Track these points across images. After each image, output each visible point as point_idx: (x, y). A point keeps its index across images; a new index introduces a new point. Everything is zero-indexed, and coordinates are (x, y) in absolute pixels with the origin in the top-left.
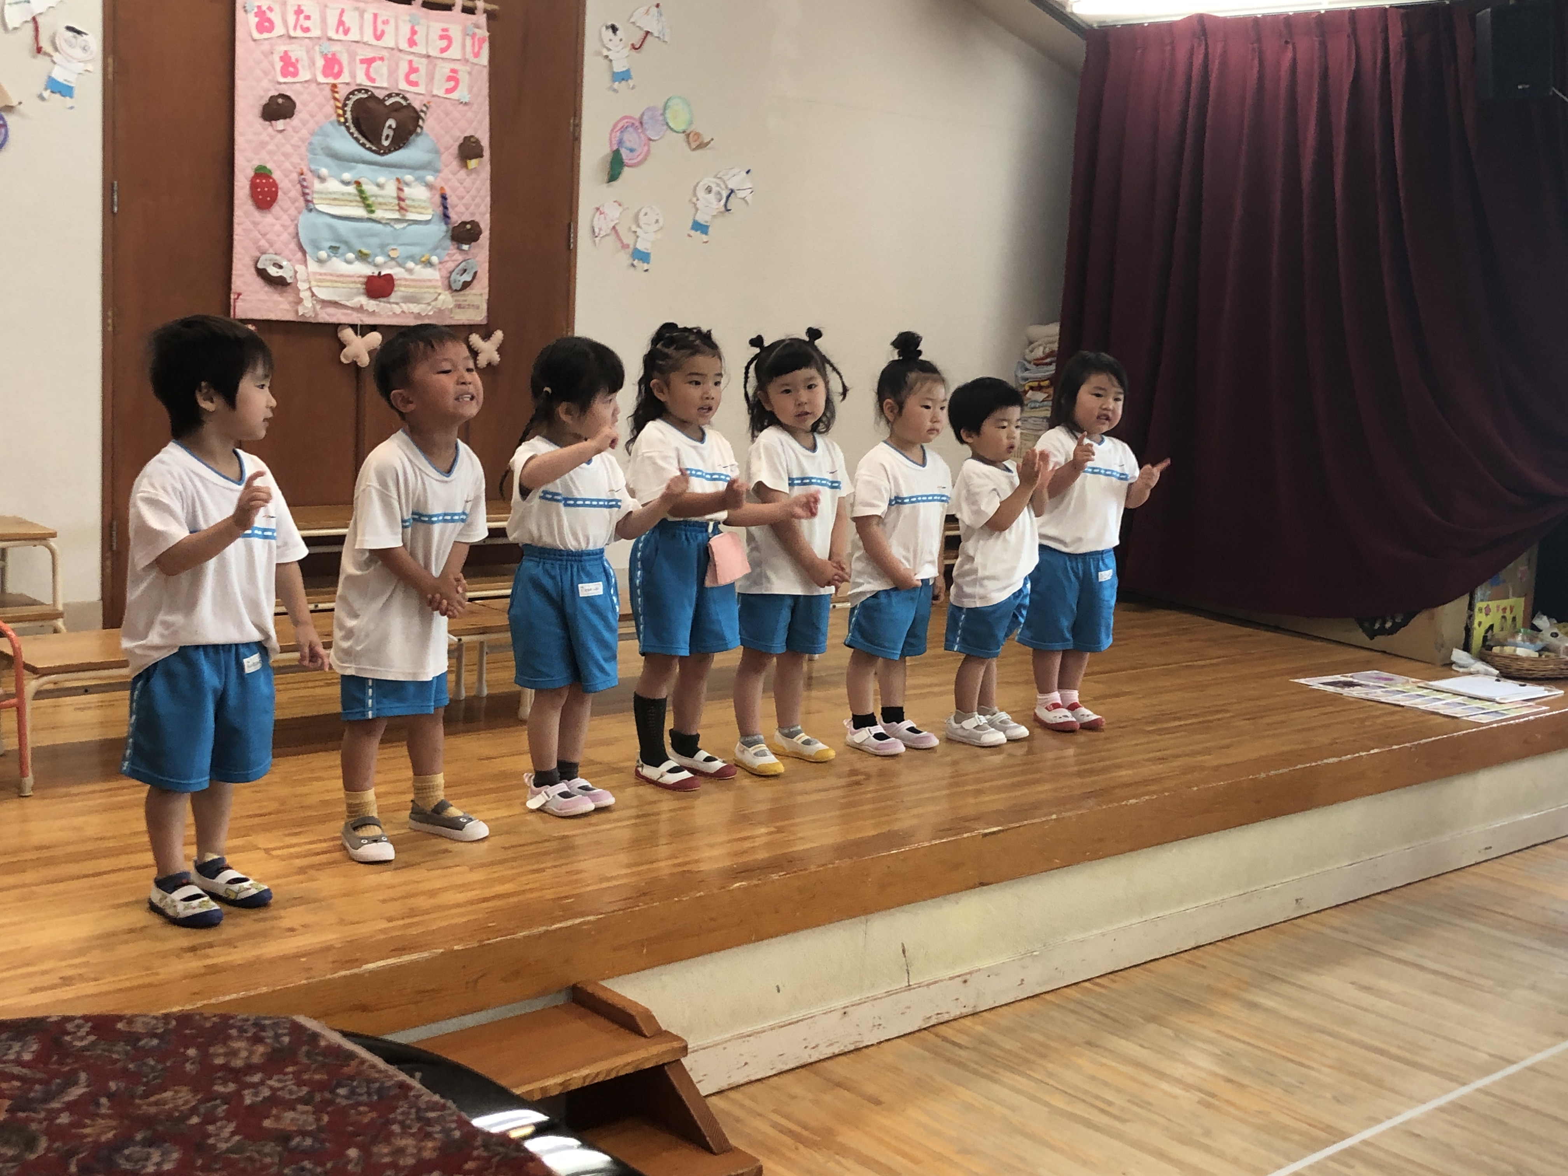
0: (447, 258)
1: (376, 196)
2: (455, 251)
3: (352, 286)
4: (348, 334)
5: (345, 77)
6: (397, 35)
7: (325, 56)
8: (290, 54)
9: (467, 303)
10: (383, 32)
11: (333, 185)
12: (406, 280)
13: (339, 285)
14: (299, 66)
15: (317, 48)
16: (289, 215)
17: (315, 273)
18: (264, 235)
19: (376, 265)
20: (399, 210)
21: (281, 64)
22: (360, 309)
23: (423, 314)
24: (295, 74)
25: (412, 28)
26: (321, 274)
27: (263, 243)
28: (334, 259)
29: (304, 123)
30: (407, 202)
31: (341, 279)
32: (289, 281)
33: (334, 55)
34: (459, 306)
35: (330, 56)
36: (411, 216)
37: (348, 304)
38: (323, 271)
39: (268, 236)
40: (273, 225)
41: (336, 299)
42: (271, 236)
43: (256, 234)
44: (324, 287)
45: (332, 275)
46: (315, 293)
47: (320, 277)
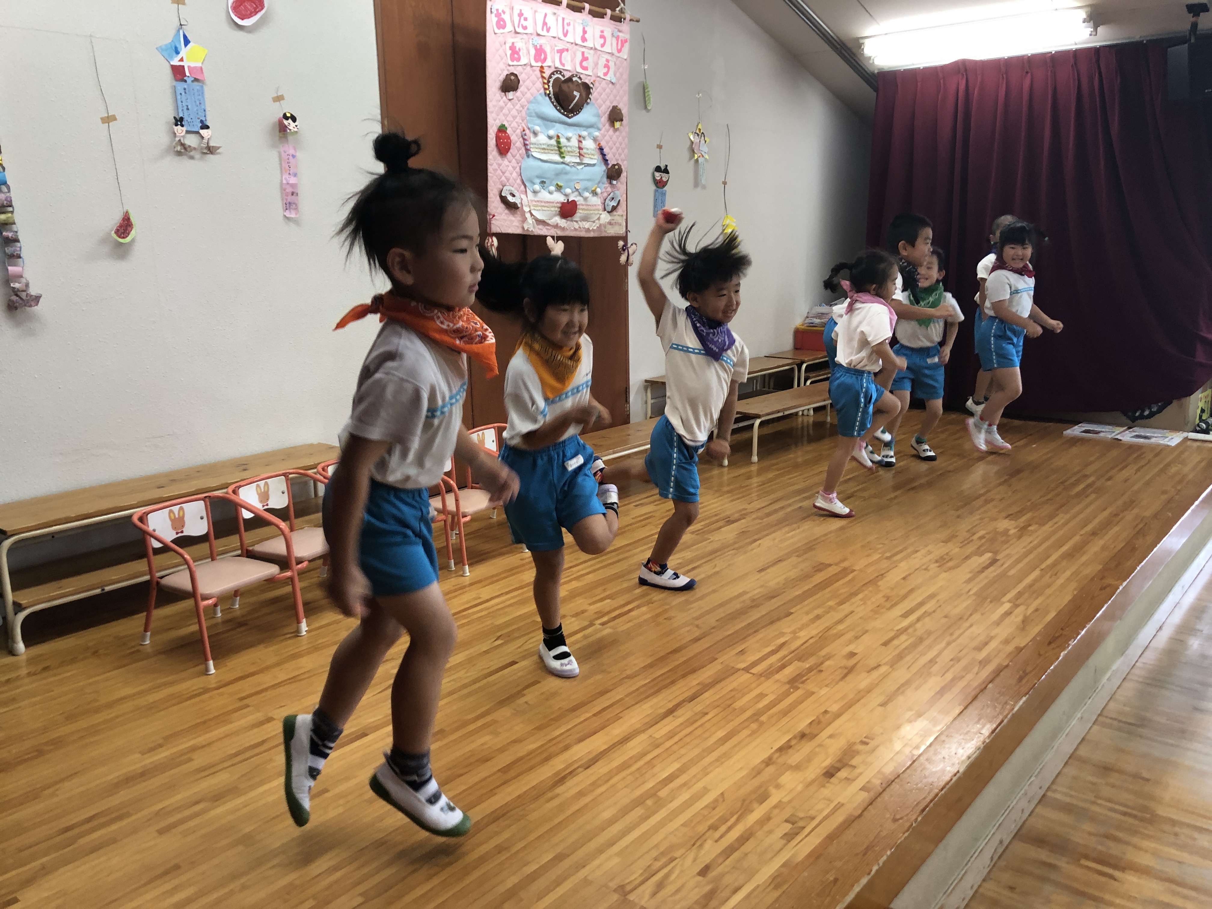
0: (604, 190)
1: (566, 147)
2: (608, 185)
3: (553, 209)
4: (550, 242)
5: (548, 63)
6: (574, 33)
7: (535, 47)
8: (515, 45)
9: (614, 221)
10: (567, 31)
11: (542, 138)
12: (583, 205)
13: (545, 208)
14: (521, 53)
15: (531, 41)
16: (516, 160)
17: (532, 201)
18: (504, 173)
19: (566, 195)
20: (579, 157)
21: (510, 52)
22: (557, 226)
23: (590, 229)
24: (519, 59)
25: (584, 28)
26: (536, 201)
27: (503, 178)
28: (542, 191)
29: (524, 95)
30: (585, 151)
31: (547, 205)
33: (541, 46)
34: (610, 223)
35: (538, 47)
36: (586, 161)
37: (550, 222)
38: (536, 199)
39: (506, 174)
40: (508, 166)
41: (544, 218)
42: (507, 174)
43: (499, 172)
44: (537, 210)
45: (542, 202)
46: (534, 214)
47: (535, 203)
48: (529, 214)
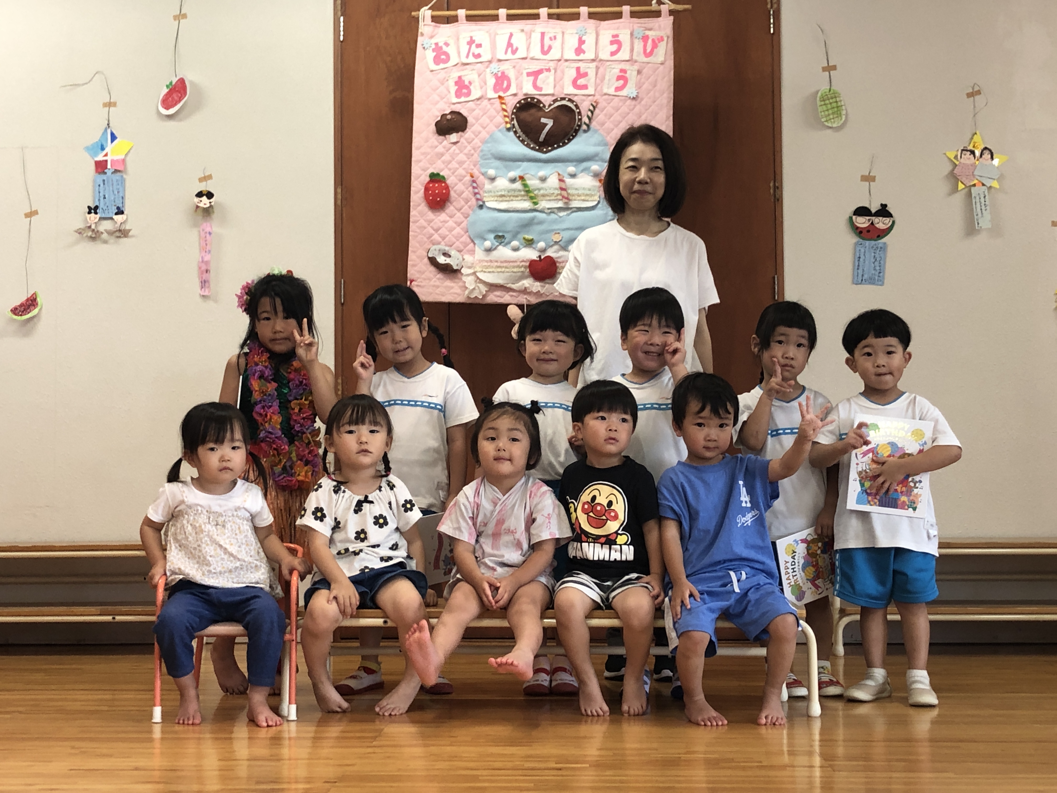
1: (540, 189)
3: (517, 270)
4: (513, 311)
5: (513, 90)
6: (563, 48)
7: (496, 75)
8: (463, 78)
10: (550, 48)
14: (472, 87)
15: (488, 70)
17: (481, 261)
19: (539, 251)
20: (562, 200)
21: (457, 87)
24: (468, 94)
25: (580, 38)
27: (436, 237)
29: (477, 134)
30: (571, 191)
31: (505, 264)
33: (503, 73)
35: (500, 74)
36: (575, 204)
38: (490, 258)
39: (440, 232)
40: (446, 222)
43: (430, 230)
44: (489, 272)
45: (497, 261)
46: (480, 277)
47: (486, 264)
48: (472, 278)
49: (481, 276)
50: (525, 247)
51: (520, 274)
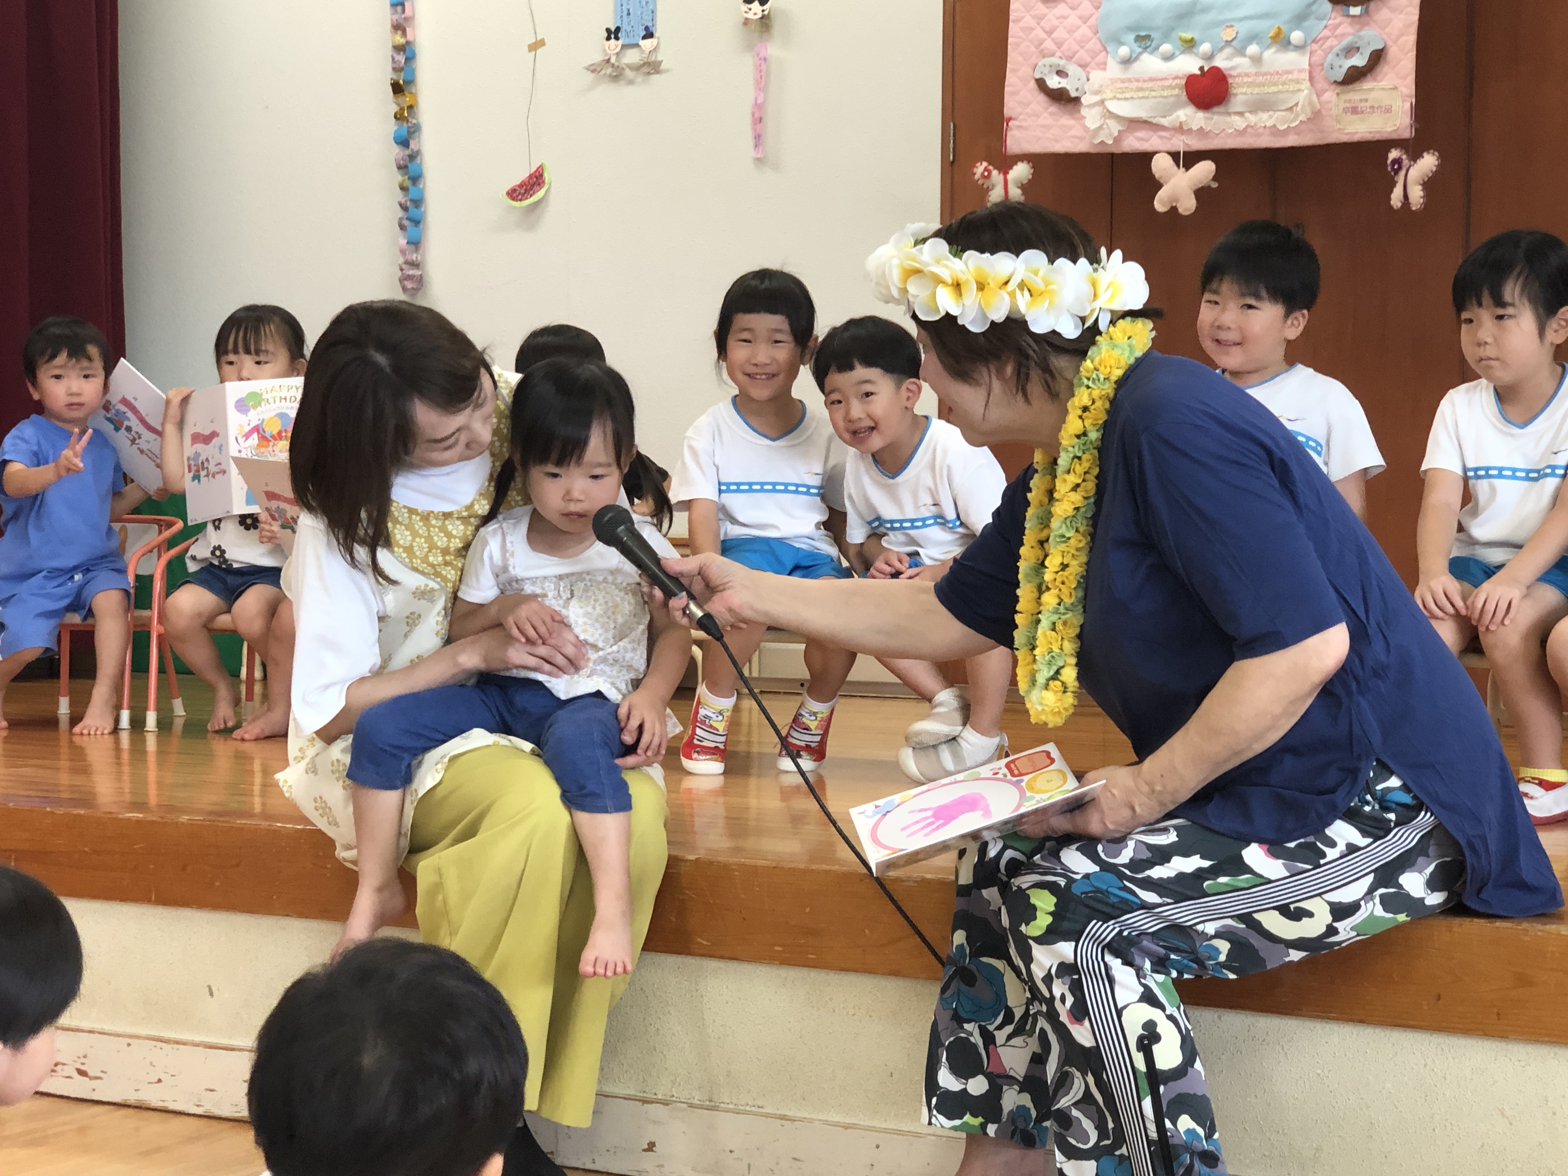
0: (1326, 32)
2: (1339, 19)
3: (1166, 93)
4: (1161, 165)
9: (1368, 104)
12: (1247, 75)
13: (1147, 93)
17: (1113, 81)
18: (1049, 33)
19: (1201, 56)
22: (1180, 129)
23: (1282, 128)
26: (1123, 81)
27: (1049, 44)
28: (1145, 56)
31: (1150, 85)
32: (1073, 94)
34: (1354, 111)
37: (1164, 122)
38: (1128, 75)
39: (1054, 35)
40: (1067, 16)
41: (1143, 114)
42: (1059, 34)
43: (1039, 33)
44: (1126, 99)
45: (1138, 81)
46: (1111, 109)
47: (1122, 85)
48: (1097, 110)
49: (1112, 106)
50: (1183, 52)
51: (1172, 99)
